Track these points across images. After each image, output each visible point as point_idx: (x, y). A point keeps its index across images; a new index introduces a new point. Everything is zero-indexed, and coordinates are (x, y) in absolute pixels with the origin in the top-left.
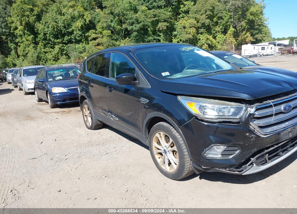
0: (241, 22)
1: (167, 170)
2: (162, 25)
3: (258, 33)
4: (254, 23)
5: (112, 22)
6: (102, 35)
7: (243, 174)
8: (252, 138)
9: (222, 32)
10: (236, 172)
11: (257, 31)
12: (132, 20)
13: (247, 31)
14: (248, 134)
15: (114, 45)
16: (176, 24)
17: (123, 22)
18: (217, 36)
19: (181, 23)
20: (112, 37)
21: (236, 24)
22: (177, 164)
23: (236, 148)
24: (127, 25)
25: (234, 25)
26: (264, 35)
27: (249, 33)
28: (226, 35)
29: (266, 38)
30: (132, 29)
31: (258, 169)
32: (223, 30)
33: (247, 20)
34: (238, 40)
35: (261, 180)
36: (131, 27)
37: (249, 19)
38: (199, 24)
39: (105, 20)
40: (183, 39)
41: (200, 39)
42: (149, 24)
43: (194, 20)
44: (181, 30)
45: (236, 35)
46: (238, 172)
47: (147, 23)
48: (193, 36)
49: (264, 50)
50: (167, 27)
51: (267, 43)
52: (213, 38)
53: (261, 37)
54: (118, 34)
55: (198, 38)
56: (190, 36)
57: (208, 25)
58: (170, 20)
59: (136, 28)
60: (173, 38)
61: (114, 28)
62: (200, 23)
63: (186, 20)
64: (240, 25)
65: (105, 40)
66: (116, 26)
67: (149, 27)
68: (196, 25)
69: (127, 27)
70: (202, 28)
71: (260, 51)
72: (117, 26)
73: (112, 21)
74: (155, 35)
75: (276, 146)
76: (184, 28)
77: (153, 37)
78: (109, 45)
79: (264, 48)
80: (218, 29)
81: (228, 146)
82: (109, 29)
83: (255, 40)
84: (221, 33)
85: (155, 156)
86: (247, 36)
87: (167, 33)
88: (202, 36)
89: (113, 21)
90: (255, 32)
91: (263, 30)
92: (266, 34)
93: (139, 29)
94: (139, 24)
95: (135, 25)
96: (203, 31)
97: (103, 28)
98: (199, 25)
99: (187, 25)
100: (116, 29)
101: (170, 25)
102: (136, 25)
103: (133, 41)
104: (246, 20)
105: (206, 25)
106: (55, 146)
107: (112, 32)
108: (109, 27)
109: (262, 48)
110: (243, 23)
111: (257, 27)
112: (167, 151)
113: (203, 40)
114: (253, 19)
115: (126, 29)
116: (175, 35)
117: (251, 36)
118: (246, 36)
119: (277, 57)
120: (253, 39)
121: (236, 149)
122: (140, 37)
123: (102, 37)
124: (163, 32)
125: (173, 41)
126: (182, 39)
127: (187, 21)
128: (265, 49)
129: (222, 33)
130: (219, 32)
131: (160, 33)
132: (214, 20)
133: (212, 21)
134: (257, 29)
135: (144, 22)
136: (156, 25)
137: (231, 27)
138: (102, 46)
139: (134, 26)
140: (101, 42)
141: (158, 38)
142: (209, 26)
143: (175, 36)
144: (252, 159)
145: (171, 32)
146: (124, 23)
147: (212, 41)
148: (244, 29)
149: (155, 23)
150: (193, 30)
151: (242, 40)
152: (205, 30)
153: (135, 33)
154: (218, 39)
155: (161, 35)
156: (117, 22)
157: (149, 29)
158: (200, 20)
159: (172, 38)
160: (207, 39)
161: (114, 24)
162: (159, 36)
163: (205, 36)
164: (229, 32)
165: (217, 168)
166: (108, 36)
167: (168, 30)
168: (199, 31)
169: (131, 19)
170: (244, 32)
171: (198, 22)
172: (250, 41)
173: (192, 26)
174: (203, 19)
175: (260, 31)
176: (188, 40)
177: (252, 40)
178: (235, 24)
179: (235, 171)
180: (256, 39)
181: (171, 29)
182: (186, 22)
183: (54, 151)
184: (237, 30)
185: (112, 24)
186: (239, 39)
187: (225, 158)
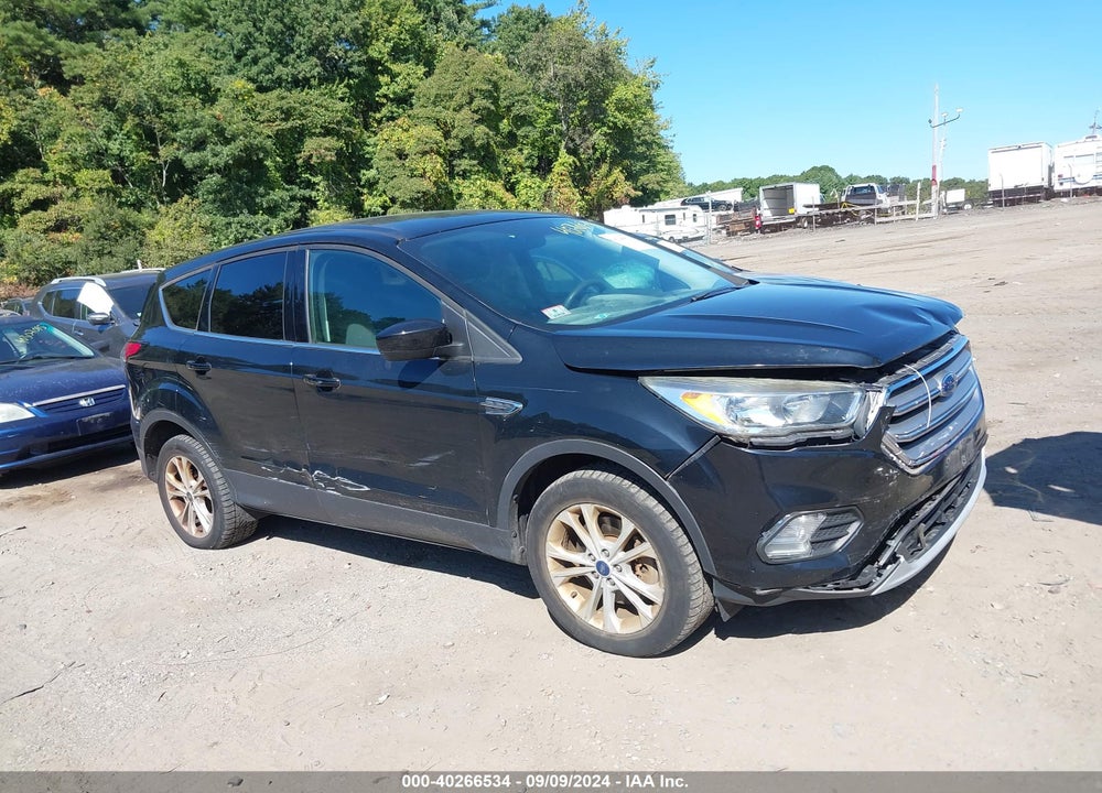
0: (591, 134)
1: (611, 631)
2: (318, 148)
3: (647, 171)
4: (633, 138)
5: (109, 139)
6: (75, 189)
7: (873, 594)
8: (891, 477)
9: (534, 170)
10: (856, 590)
11: (645, 164)
12: (198, 130)
13: (613, 164)
14: (880, 469)
15: (129, 225)
16: (371, 141)
17: (159, 135)
18: (518, 182)
19: (386, 140)
20: (117, 194)
21: (578, 142)
22: (658, 599)
23: (850, 517)
24: (178, 149)
25: (571, 145)
26: (664, 177)
27: (621, 171)
28: (549, 177)
29: (671, 184)
30: (203, 164)
31: (911, 569)
32: (536, 163)
33: (609, 128)
34: (587, 194)
35: (899, 606)
36: (196, 154)
37: (615, 124)
38: (452, 142)
39: (79, 130)
40: (401, 195)
41: (460, 195)
42: (269, 143)
43: (433, 126)
44: (391, 163)
45: (581, 177)
46: (861, 588)
47: (259, 139)
48: (435, 183)
49: (674, 223)
50: (339, 153)
51: (677, 203)
52: (507, 190)
53: (658, 183)
54: (142, 181)
55: (455, 192)
56: (427, 185)
57: (482, 146)
58: (344, 128)
59: (217, 159)
60: (365, 191)
61: (121, 159)
62: (456, 137)
63: (405, 127)
64: (589, 143)
65: (87, 205)
66: (132, 152)
67: (267, 153)
68: (443, 145)
69: (180, 154)
70: (465, 155)
71: (663, 227)
72: (134, 154)
73: (109, 135)
74: (296, 184)
75: (939, 498)
76: (402, 155)
77: (287, 190)
78: (108, 227)
79: (674, 216)
80: (517, 157)
81: (828, 515)
82: (101, 166)
83: (640, 193)
84: (529, 170)
85: (556, 593)
86: (615, 182)
87: (340, 174)
88: (467, 183)
89: (114, 133)
90: (639, 165)
91: (659, 159)
92: (669, 171)
93: (231, 162)
94: (229, 144)
95: (212, 150)
96: (468, 168)
97: (74, 160)
98: (454, 144)
99: (410, 146)
100: (133, 165)
101: (347, 145)
102: (218, 148)
103: (208, 206)
104: (605, 129)
105: (478, 143)
106: (90, 629)
107: (117, 177)
108: (97, 158)
109: (667, 217)
110: (598, 138)
111: (641, 149)
112: (609, 564)
113: (471, 196)
114: (626, 124)
115: (177, 164)
116: (368, 180)
117: (627, 179)
118: (611, 180)
119: (715, 246)
120: (635, 189)
121: (849, 519)
122: (236, 193)
123: (76, 196)
124: (324, 172)
125: (366, 204)
126: (397, 194)
127: (407, 130)
128: (678, 222)
129: (533, 172)
130: (522, 169)
131: (311, 175)
132: (501, 126)
133: (496, 129)
134: (643, 157)
135: (246, 137)
136: (295, 145)
137: (563, 151)
138: (77, 231)
139: (207, 154)
140: (73, 217)
141: (307, 193)
142: (486, 147)
143: (371, 185)
144: (893, 543)
145: (355, 170)
146: (163, 141)
147: (504, 200)
148: (603, 155)
149: (290, 141)
150: (434, 164)
151: (601, 194)
152: (475, 162)
153: (214, 179)
154: (523, 192)
155: (318, 184)
156: (134, 137)
157: (268, 163)
158: (453, 127)
159: (362, 194)
160: (488, 193)
161: (121, 144)
162: (310, 185)
163: (478, 182)
164: (557, 168)
165: (799, 586)
166: (100, 191)
167: (343, 164)
168: (456, 168)
169: (195, 124)
170: (604, 168)
171: (447, 135)
172: (627, 195)
173: (427, 148)
174: (465, 123)
175: (652, 165)
176: (418, 199)
177: (633, 193)
178: (573, 140)
179: (851, 589)
180: (644, 190)
181: (353, 161)
182: (404, 136)
183: (101, 648)
184: (580, 160)
185: (111, 145)
186: (592, 190)
187: (822, 551)
